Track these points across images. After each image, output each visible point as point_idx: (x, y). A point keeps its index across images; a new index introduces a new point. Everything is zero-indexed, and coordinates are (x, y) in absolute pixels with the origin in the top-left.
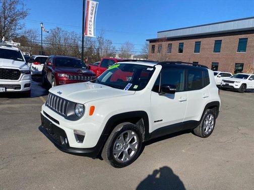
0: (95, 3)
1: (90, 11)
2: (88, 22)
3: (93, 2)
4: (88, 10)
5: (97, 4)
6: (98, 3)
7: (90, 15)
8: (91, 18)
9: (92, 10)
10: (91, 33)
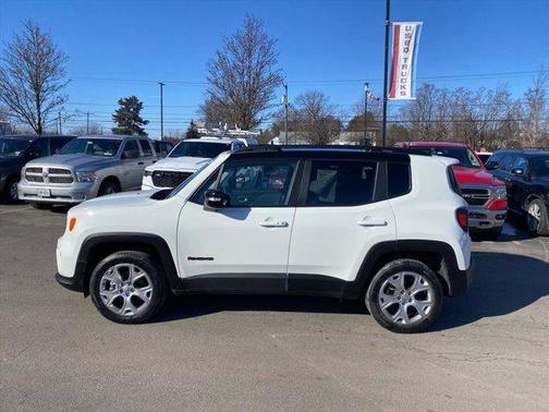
0: (413, 25)
1: (402, 46)
2: (399, 70)
3: (408, 24)
4: (396, 45)
5: (418, 27)
6: (421, 23)
7: (401, 55)
8: (406, 59)
9: (408, 43)
10: (404, 92)
